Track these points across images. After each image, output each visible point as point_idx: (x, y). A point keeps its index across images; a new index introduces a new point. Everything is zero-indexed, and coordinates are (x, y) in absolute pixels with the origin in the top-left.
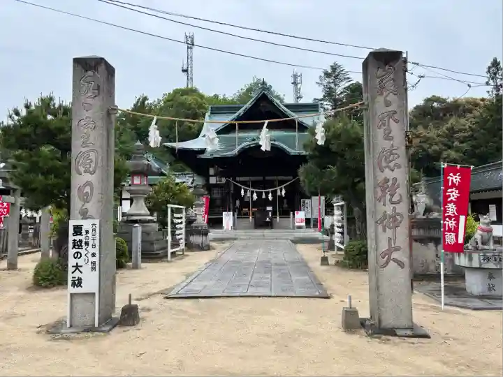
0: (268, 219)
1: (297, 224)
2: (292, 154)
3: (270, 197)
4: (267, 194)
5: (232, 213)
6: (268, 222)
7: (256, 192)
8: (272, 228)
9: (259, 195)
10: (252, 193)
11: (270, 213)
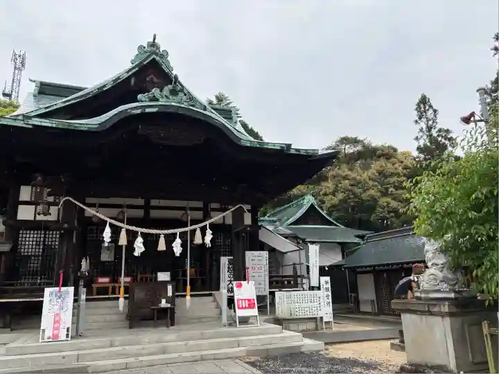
0: (164, 303)
1: (240, 313)
2: (244, 143)
3: (177, 248)
4: (170, 240)
5: (71, 289)
6: (165, 309)
7: (143, 235)
8: (172, 324)
9: (150, 241)
10: (132, 236)
11: (170, 288)
